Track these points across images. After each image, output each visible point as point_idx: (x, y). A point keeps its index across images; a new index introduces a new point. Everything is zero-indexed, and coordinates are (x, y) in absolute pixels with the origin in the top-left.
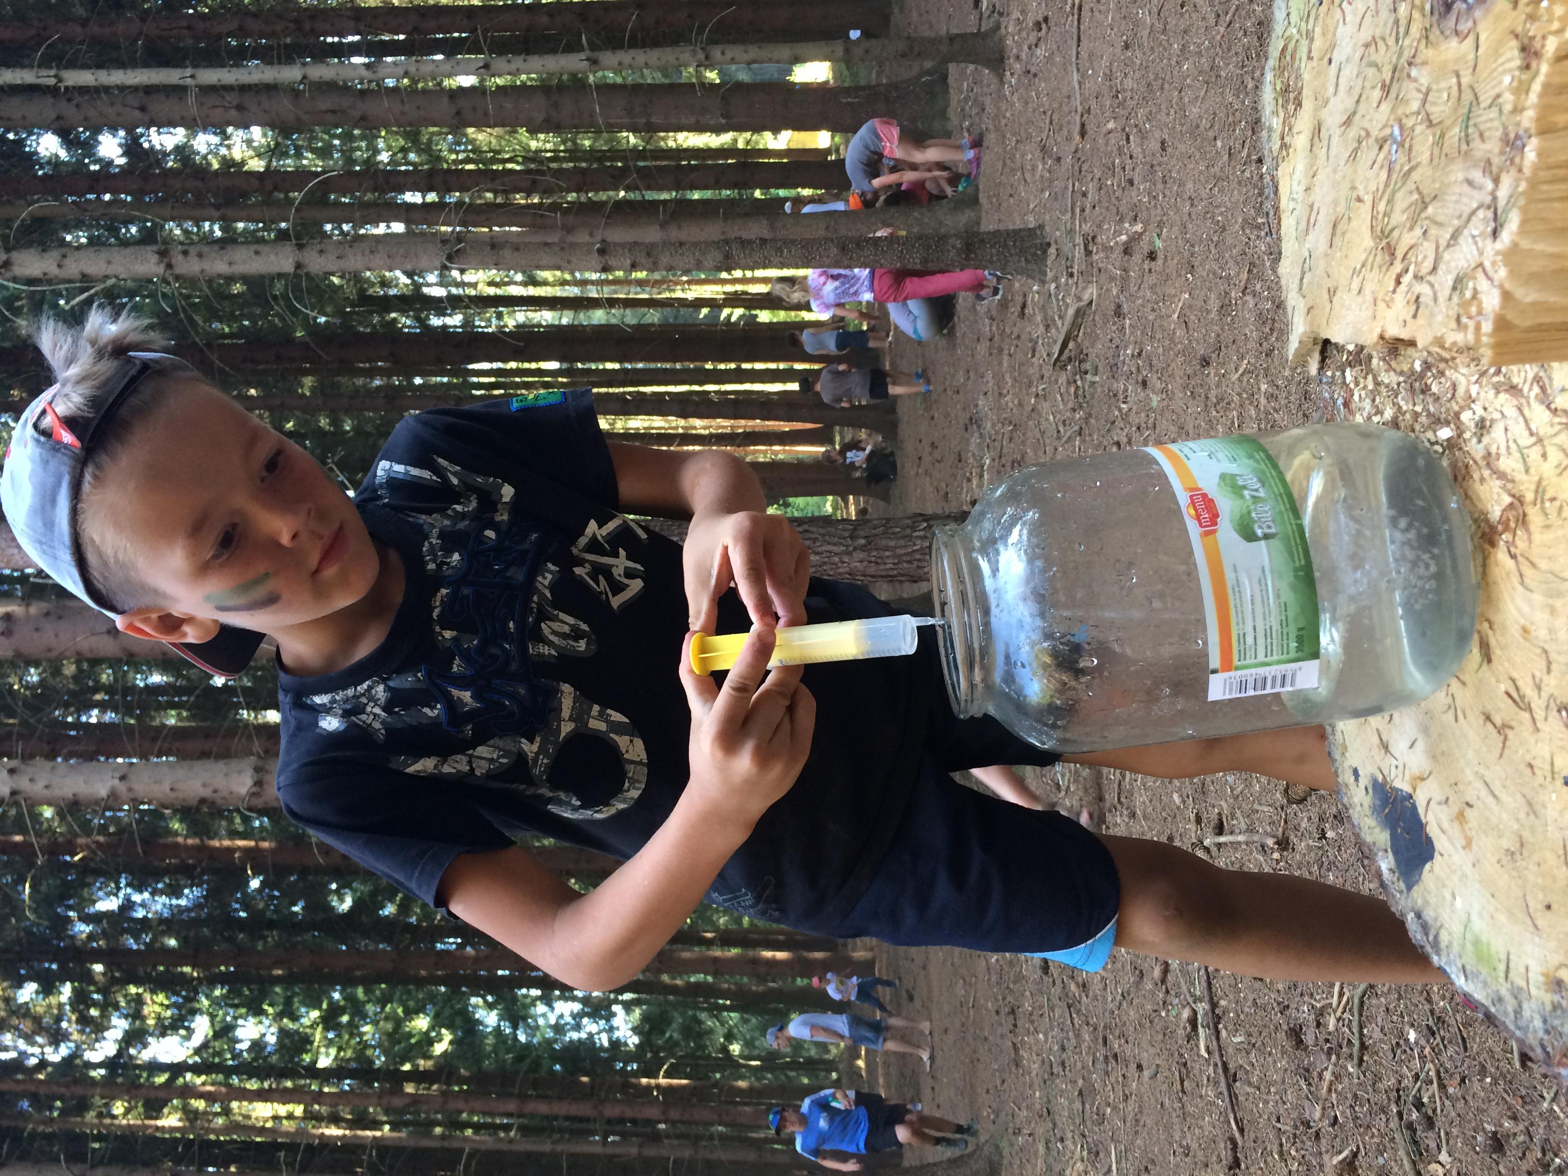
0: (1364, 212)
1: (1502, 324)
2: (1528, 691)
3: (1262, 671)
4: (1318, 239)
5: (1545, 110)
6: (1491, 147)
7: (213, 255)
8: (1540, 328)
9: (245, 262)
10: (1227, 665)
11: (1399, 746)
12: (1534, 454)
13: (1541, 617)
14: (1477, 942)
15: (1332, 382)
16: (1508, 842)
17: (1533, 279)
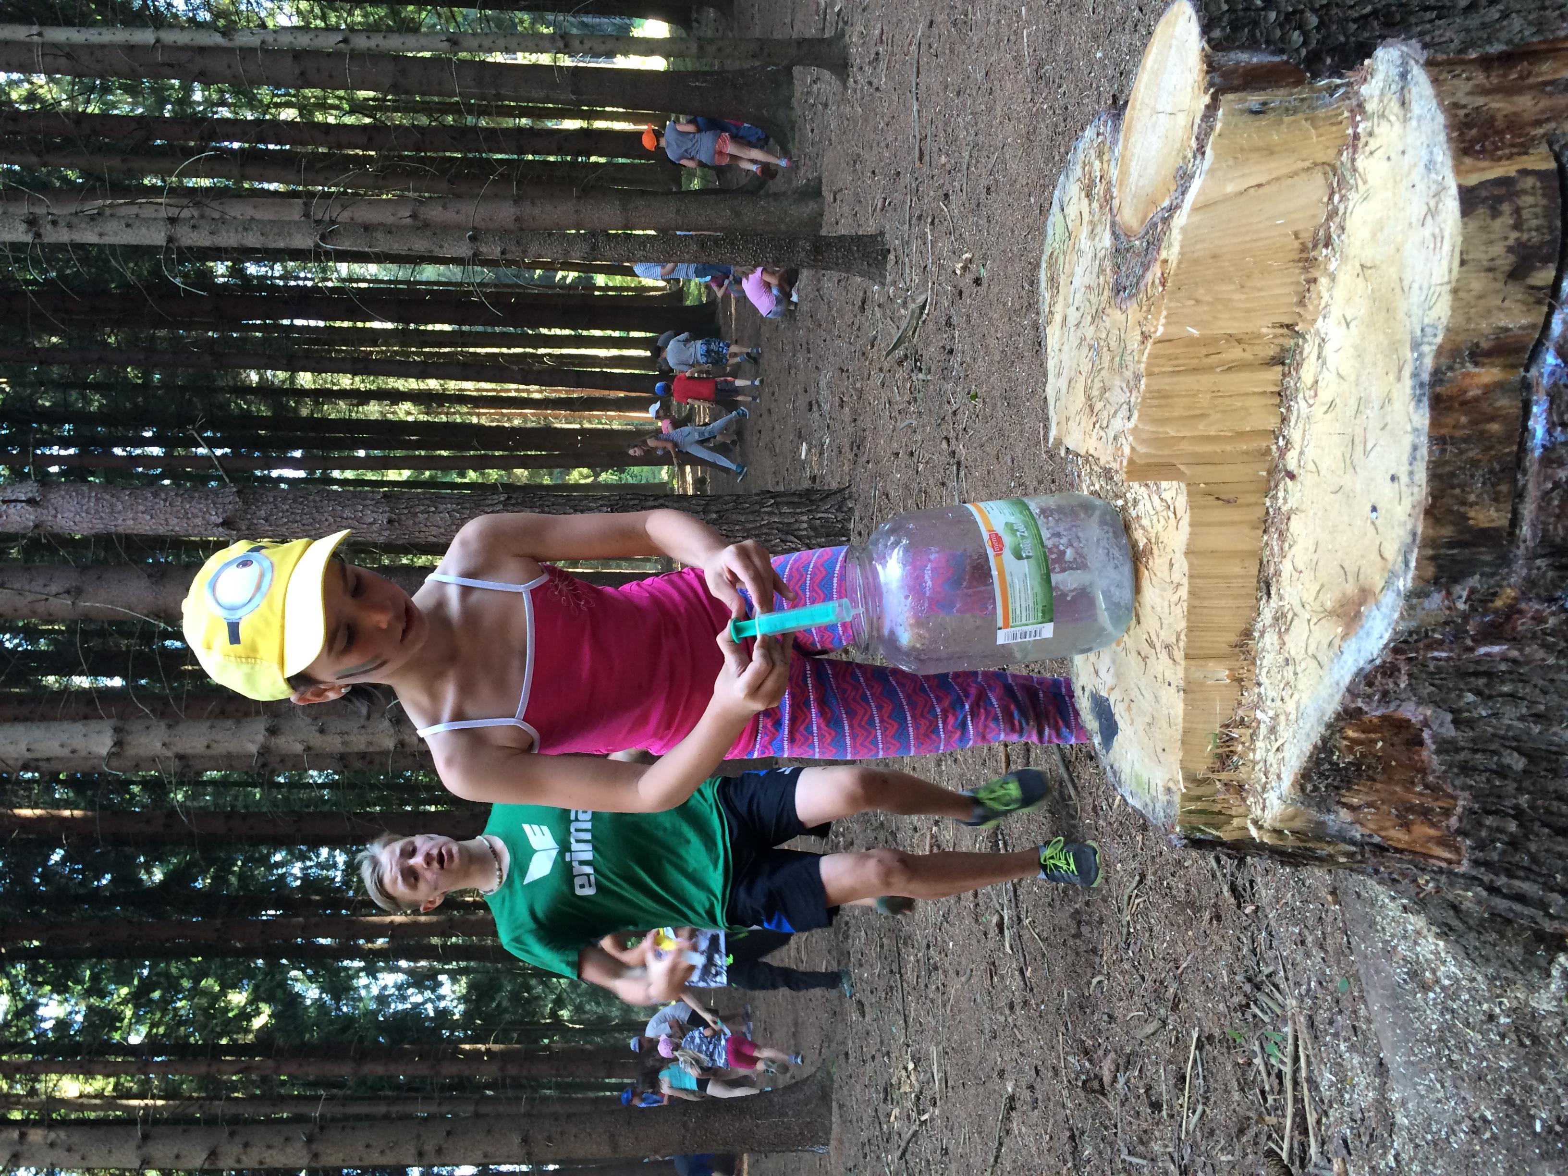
0: (1083, 379)
1: (1131, 462)
2: (1154, 638)
3: (1025, 628)
4: (1063, 383)
5: (1149, 365)
6: (1129, 374)
7: (83, 226)
8: (1149, 465)
9: (116, 234)
10: (1006, 625)
11: (1103, 672)
12: (1155, 518)
13: (1158, 600)
14: (1137, 776)
15: (1072, 461)
16: (1148, 719)
17: (1144, 441)
